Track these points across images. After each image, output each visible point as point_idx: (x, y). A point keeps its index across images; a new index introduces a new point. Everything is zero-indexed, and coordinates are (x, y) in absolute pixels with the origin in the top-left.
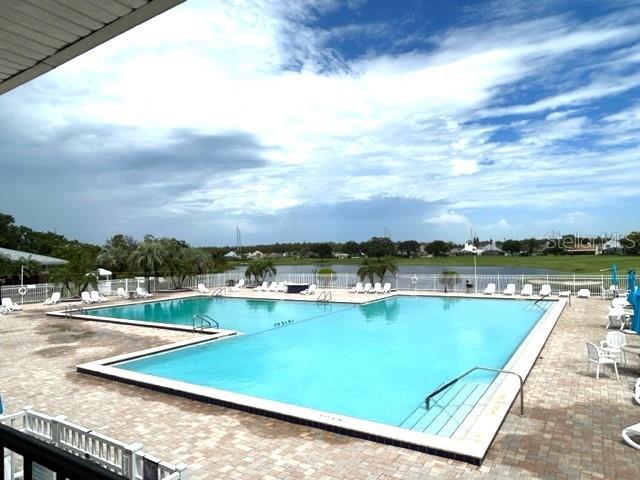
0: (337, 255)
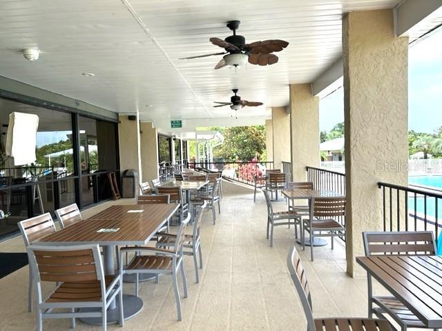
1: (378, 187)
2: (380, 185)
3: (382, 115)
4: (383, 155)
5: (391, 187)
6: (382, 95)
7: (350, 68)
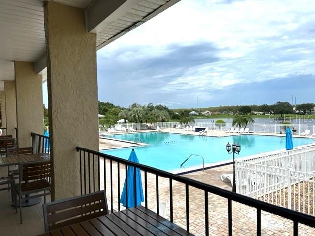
0: (256, 113)
1: (76, 150)
2: (78, 149)
3: (78, 92)
4: (79, 124)
5: (85, 150)
6: (78, 76)
7: (51, 50)
